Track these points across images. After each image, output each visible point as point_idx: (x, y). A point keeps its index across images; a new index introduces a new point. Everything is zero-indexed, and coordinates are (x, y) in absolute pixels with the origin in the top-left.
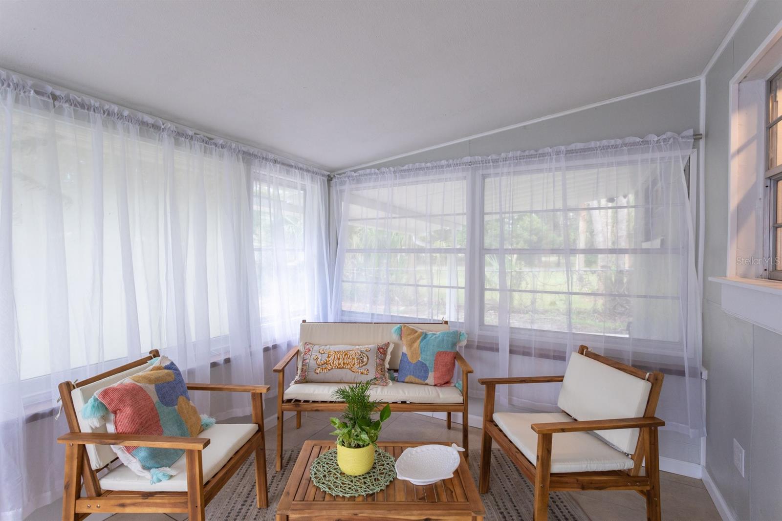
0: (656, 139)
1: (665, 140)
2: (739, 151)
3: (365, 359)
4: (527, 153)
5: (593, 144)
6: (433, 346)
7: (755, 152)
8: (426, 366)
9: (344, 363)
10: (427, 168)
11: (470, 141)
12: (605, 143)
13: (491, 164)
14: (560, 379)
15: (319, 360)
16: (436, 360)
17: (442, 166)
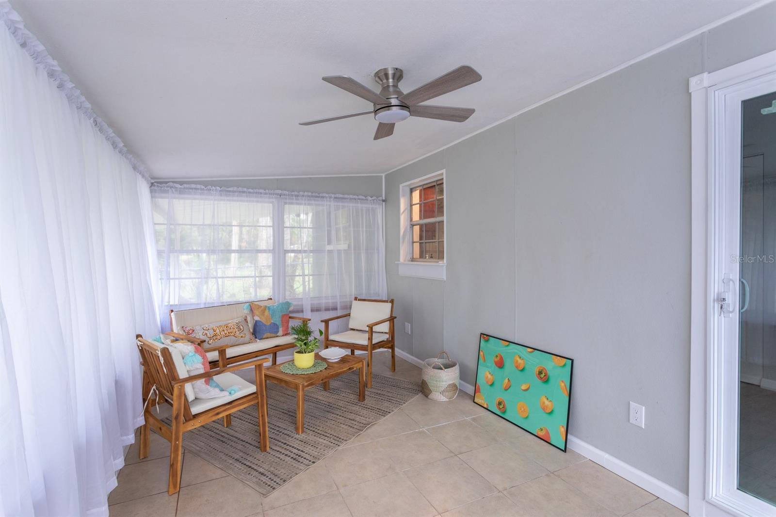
0: (370, 199)
1: (373, 200)
2: (403, 212)
3: (241, 327)
4: (314, 194)
5: (346, 196)
6: (279, 312)
7: (407, 213)
8: (277, 325)
9: (229, 333)
10: (249, 192)
11: (277, 179)
12: (351, 196)
13: (294, 197)
14: (349, 315)
15: (208, 334)
16: (282, 320)
17: (261, 193)
